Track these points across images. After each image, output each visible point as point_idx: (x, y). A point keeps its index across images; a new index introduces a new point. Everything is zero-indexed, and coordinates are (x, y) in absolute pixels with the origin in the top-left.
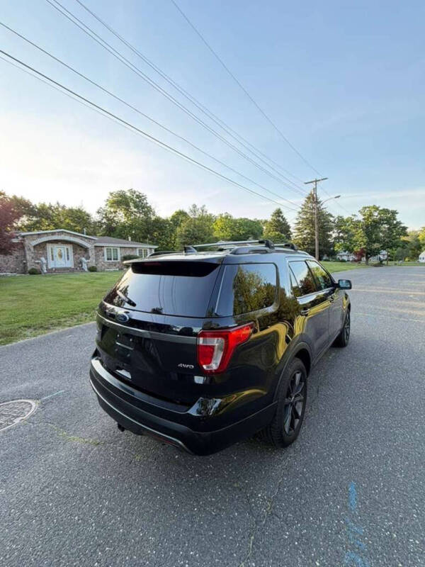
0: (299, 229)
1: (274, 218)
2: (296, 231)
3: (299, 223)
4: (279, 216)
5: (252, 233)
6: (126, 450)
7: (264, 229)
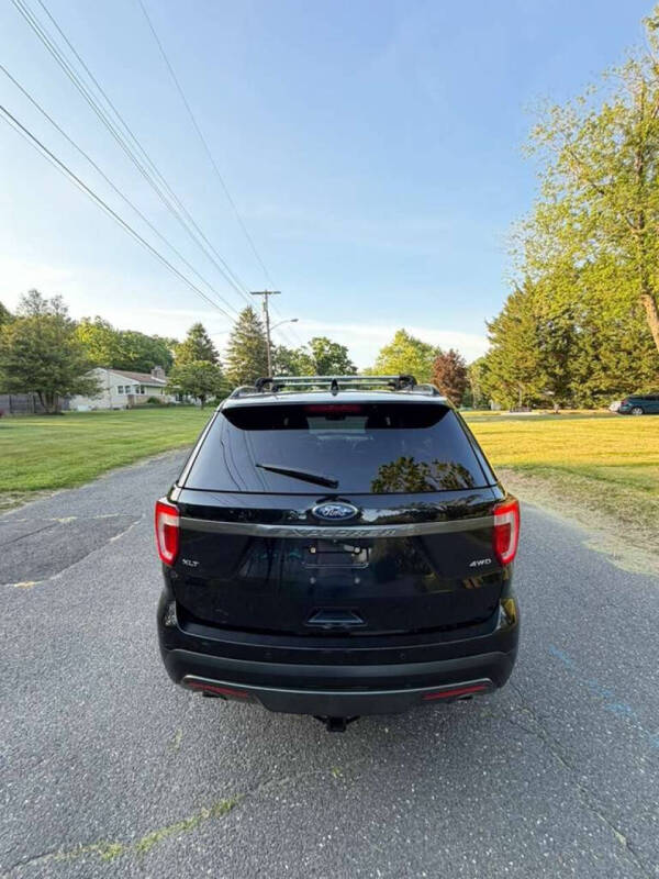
0: (233, 359)
1: (192, 337)
2: (230, 361)
3: (233, 350)
4: (201, 336)
5: (153, 360)
6: (299, 776)
7: (174, 354)
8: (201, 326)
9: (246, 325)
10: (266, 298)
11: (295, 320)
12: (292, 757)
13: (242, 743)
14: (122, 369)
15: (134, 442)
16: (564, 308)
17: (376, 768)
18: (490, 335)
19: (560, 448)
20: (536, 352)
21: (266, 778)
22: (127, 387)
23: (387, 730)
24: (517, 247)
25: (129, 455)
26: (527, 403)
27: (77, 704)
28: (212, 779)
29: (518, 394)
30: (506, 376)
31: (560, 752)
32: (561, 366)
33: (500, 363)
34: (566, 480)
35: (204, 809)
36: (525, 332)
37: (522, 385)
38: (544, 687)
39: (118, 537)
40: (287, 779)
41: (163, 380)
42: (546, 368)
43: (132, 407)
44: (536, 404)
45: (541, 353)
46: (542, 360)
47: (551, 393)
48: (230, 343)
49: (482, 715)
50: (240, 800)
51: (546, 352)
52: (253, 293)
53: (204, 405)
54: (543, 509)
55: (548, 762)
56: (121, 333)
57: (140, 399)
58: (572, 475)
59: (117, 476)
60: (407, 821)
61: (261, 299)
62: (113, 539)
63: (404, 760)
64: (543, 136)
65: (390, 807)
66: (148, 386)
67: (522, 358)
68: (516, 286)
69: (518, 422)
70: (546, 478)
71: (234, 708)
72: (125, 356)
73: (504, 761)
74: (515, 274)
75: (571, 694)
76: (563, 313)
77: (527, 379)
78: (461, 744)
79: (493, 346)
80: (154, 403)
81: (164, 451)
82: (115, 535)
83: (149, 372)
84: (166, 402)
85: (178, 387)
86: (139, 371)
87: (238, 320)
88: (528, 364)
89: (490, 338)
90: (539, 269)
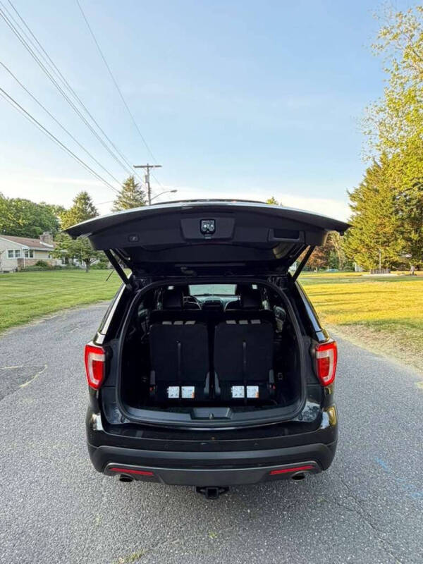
1: (78, 205)
4: (87, 204)
5: (42, 226)
6: (186, 538)
7: (60, 220)
8: (86, 194)
9: (129, 194)
10: (148, 171)
11: (175, 191)
12: (181, 528)
13: (144, 521)
14: (11, 235)
15: (28, 303)
16: (414, 181)
17: (240, 532)
18: (352, 203)
19: (408, 306)
20: (393, 219)
21: (163, 539)
22: (16, 251)
23: (249, 511)
24: (372, 128)
25: (25, 315)
26: (387, 265)
27: (17, 501)
28: (125, 542)
29: (378, 256)
30: (367, 241)
31: (370, 521)
32: (416, 231)
33: (361, 229)
34: (408, 333)
35: (120, 558)
36: (383, 201)
37: (382, 250)
38: (366, 483)
39: (27, 384)
40: (178, 540)
41: (50, 245)
42: (402, 233)
43: (21, 270)
44: (395, 266)
45: (397, 220)
46: (398, 227)
47: (407, 256)
48: (113, 211)
49: (319, 501)
50: (145, 552)
51: (402, 219)
52: (136, 167)
53: (88, 268)
54: (387, 358)
55: (361, 527)
56: (12, 200)
57: (29, 262)
58: (414, 329)
59: (16, 334)
60: (260, 560)
61: (144, 171)
62: (23, 385)
63: (260, 528)
64: (389, 37)
65: (249, 553)
66: (36, 251)
67: (381, 225)
68: (374, 160)
69: (376, 283)
70: (392, 332)
71: (137, 500)
72: (14, 222)
73: (330, 527)
74: (370, 151)
75: (385, 487)
76: (414, 186)
77: (386, 244)
78: (302, 518)
79: (354, 214)
80: (42, 266)
81: (56, 311)
82: (24, 382)
83: (37, 237)
84: (53, 265)
85: (65, 251)
86: (27, 236)
87: (121, 189)
88: (387, 229)
89: (351, 206)
90: (391, 147)
